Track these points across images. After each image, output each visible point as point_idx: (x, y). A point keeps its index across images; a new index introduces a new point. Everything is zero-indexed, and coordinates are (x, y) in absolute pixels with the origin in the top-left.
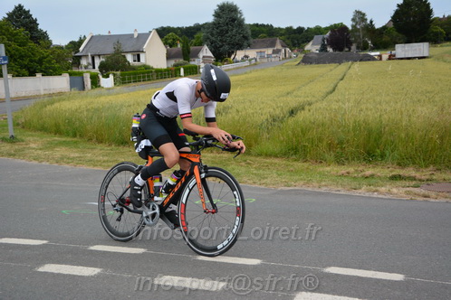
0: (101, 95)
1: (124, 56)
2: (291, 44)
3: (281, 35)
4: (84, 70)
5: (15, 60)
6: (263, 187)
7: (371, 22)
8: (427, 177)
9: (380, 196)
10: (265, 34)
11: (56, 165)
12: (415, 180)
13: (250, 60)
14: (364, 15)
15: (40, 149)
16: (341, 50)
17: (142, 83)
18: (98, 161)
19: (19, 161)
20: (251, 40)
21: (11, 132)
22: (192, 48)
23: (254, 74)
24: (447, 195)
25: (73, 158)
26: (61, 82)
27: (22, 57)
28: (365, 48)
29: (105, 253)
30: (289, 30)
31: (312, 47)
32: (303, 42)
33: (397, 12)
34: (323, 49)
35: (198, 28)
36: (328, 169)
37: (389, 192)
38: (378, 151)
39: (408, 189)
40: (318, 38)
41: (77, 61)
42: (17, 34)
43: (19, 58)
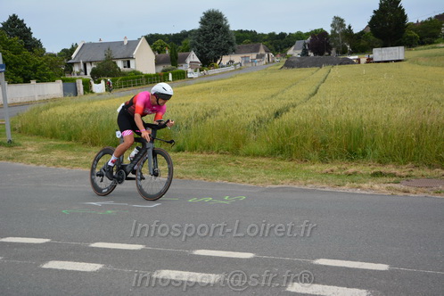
0: (93, 100)
1: (115, 63)
2: (273, 48)
3: (265, 40)
4: (76, 76)
5: (10, 68)
6: (252, 185)
7: (350, 27)
8: (407, 173)
9: (363, 192)
10: (249, 40)
11: (53, 167)
12: (395, 176)
13: (235, 65)
14: (342, 20)
15: (37, 153)
16: (322, 54)
17: (132, 88)
19: (18, 164)
20: (236, 46)
21: (9, 136)
22: (179, 54)
23: (239, 79)
24: (426, 190)
25: (70, 161)
26: (54, 89)
27: (16, 65)
28: (344, 52)
29: (105, 249)
30: (272, 35)
31: (294, 52)
32: (286, 47)
33: (373, 18)
34: (305, 53)
35: (185, 35)
36: (313, 167)
37: (371, 188)
38: (360, 150)
39: (389, 185)
40: (300, 43)
41: (69, 67)
42: (11, 43)
43: (14, 66)
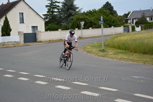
0: (136, 34)
1: (146, 19)
4: (129, 24)
11: (119, 61)
15: (113, 55)
18: (135, 60)
19: (106, 59)
21: (103, 48)
25: (125, 58)
26: (120, 29)
27: (107, 21)
41: (127, 21)
42: (106, 12)
43: (106, 21)
